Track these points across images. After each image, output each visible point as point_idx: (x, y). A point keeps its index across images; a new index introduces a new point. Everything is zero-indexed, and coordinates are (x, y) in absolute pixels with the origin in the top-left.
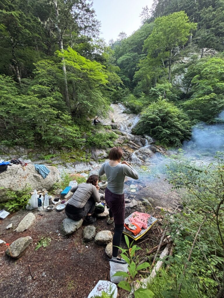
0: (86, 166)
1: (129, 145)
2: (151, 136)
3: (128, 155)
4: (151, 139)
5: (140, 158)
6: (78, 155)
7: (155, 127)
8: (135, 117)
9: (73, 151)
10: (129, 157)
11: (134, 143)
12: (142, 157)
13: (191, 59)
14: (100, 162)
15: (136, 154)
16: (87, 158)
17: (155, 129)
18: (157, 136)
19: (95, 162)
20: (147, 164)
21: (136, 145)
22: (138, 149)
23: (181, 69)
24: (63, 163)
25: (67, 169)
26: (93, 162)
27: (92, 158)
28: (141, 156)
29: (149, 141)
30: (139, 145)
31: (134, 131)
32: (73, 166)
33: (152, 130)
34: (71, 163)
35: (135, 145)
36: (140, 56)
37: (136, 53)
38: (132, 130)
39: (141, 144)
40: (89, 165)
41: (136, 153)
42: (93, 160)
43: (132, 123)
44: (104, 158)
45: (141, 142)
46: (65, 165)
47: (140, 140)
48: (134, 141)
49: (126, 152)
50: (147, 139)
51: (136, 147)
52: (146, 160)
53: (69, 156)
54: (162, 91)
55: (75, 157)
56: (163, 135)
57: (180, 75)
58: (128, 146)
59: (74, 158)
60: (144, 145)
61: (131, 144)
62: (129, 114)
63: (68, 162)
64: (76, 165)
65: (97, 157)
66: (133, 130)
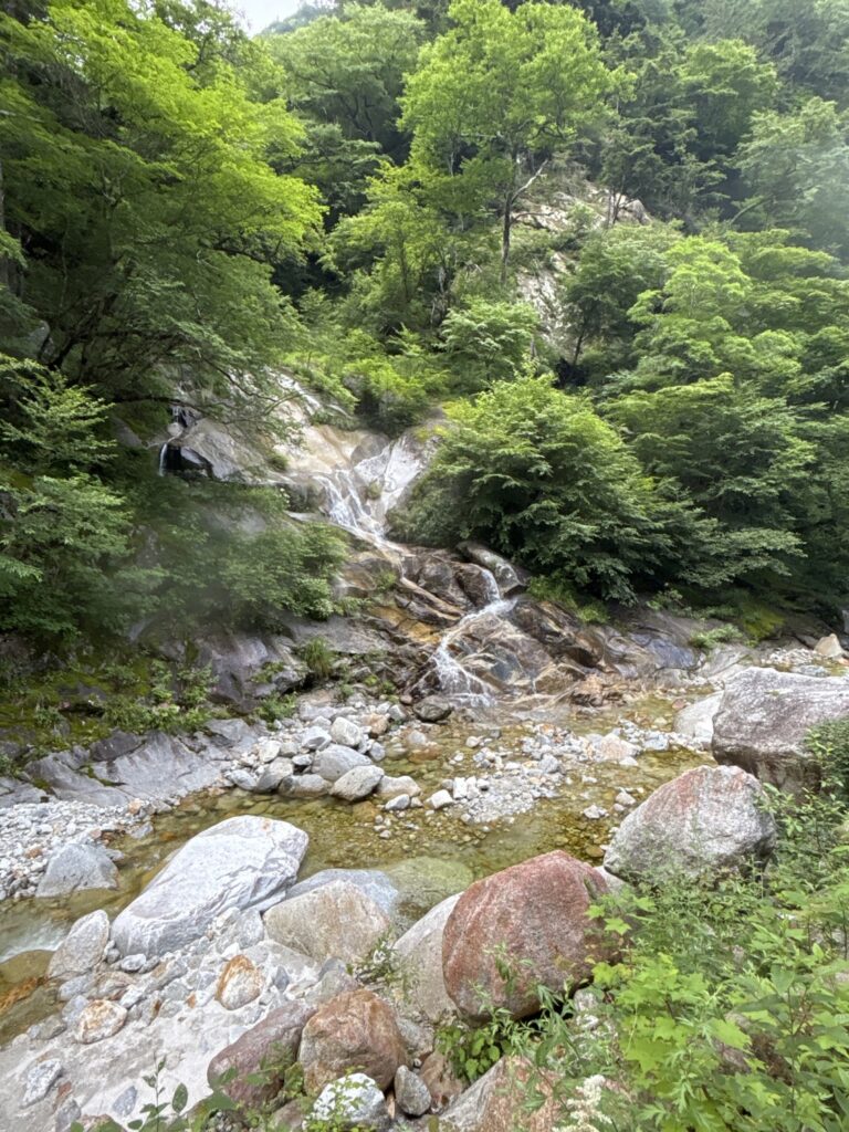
0: (195, 759)
1: (405, 601)
2: (507, 556)
3: (412, 658)
4: (509, 566)
5: (479, 673)
6: (118, 686)
7: (526, 506)
8: (385, 452)
9: (72, 658)
10: (421, 670)
11: (425, 588)
12: (490, 665)
13: (567, 218)
14: (270, 717)
15: (455, 650)
16: (186, 705)
17: (526, 513)
18: (533, 554)
19: (240, 723)
20: (517, 701)
21: (441, 603)
22: (456, 623)
23: (538, 251)
24: (20, 760)
25: (54, 805)
26: (231, 727)
27: (218, 700)
28: (481, 663)
29: (501, 580)
30: (450, 601)
31: (402, 527)
32: (101, 769)
33: (508, 520)
34: (77, 748)
35: (431, 604)
36: (353, 147)
37: (336, 128)
38: (390, 517)
39: (460, 597)
40: (213, 752)
41: (451, 647)
42: (221, 710)
43: (383, 483)
44: (289, 691)
45: (460, 584)
46: (36, 772)
47: (451, 574)
48: (423, 582)
49: (401, 642)
50: (492, 568)
51: (440, 615)
52: (510, 682)
53: (52, 695)
54: (503, 337)
55: (101, 704)
56: (564, 545)
57: (537, 275)
58: (401, 607)
59: (95, 712)
60: (477, 600)
61: (410, 594)
62: (352, 430)
63: (50, 744)
64: (122, 763)
65: (247, 686)
66: (399, 521)
